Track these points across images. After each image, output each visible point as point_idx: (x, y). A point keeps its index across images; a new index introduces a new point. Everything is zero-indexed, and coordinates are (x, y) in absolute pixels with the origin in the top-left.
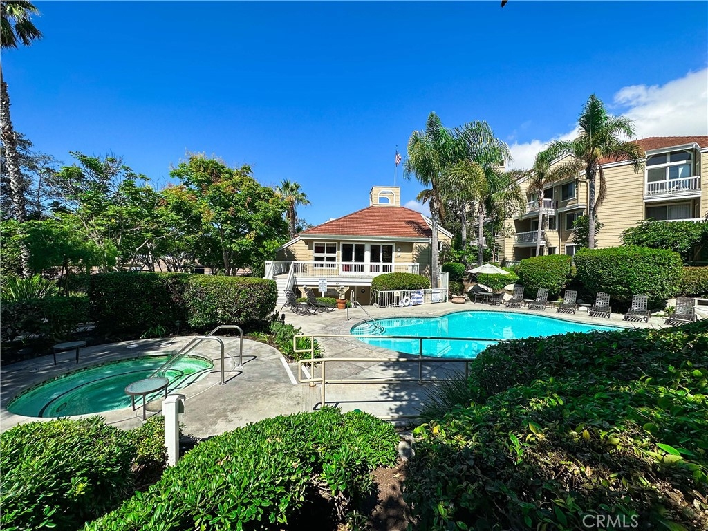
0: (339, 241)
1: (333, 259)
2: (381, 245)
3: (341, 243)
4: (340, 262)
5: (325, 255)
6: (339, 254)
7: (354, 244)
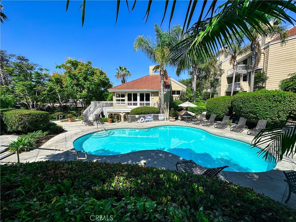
0: (126, 92)
1: (124, 100)
2: (145, 93)
3: (127, 93)
4: (126, 102)
5: (121, 98)
6: (126, 98)
7: (132, 93)
